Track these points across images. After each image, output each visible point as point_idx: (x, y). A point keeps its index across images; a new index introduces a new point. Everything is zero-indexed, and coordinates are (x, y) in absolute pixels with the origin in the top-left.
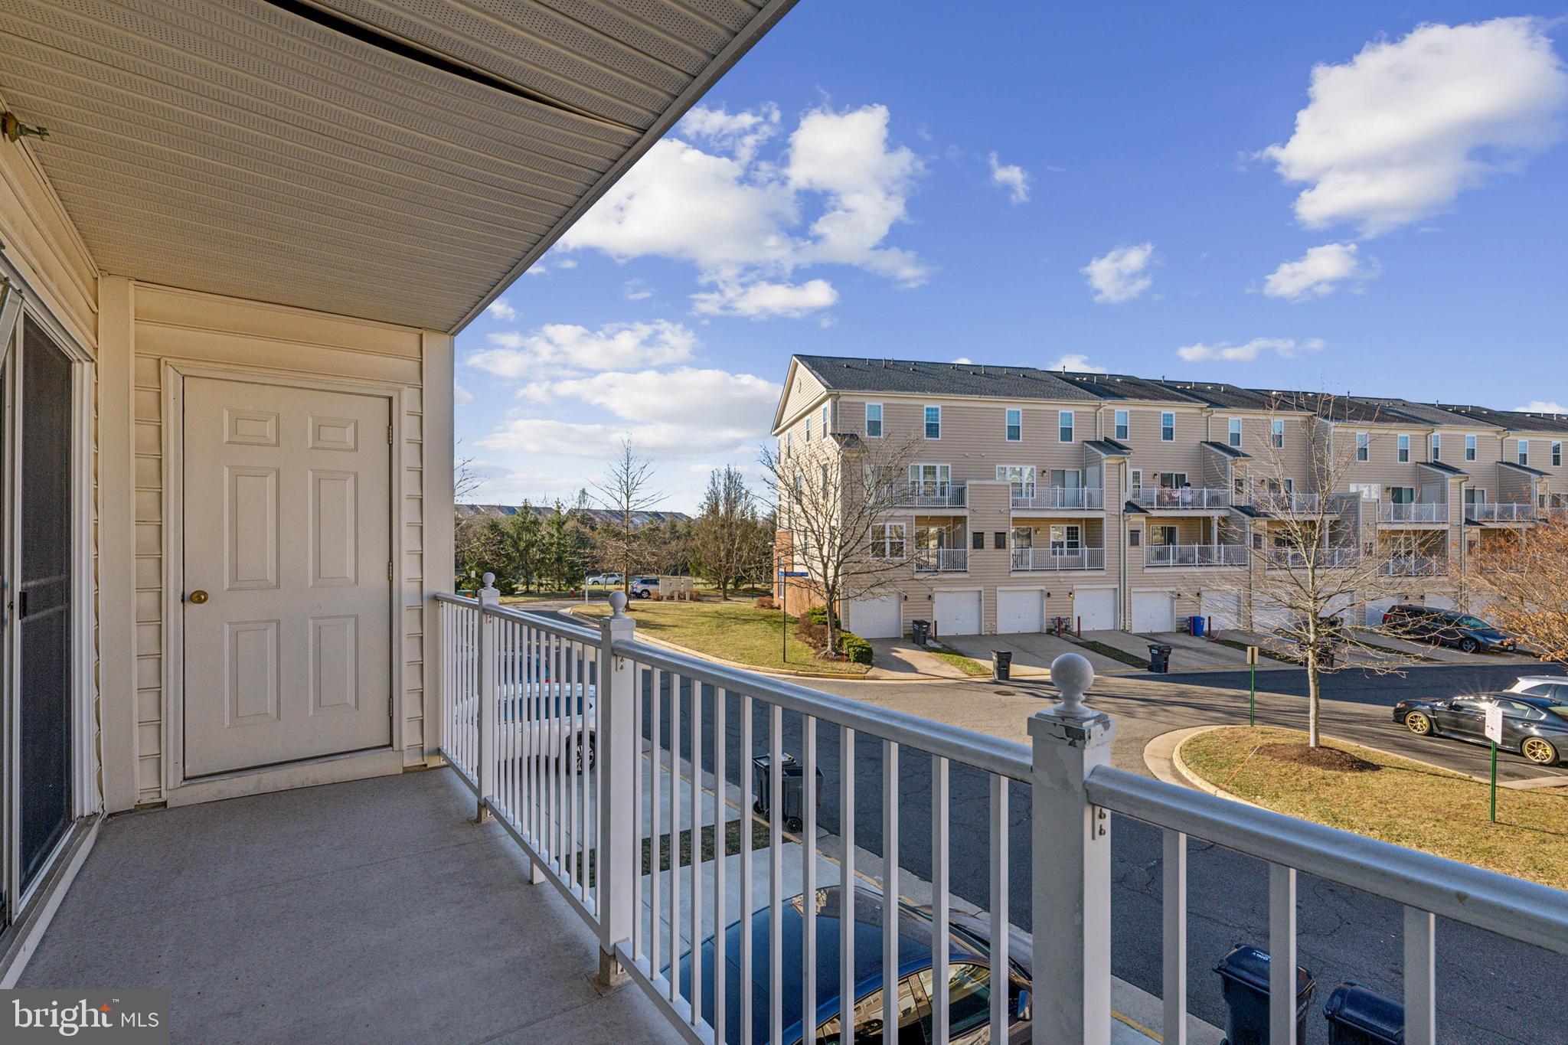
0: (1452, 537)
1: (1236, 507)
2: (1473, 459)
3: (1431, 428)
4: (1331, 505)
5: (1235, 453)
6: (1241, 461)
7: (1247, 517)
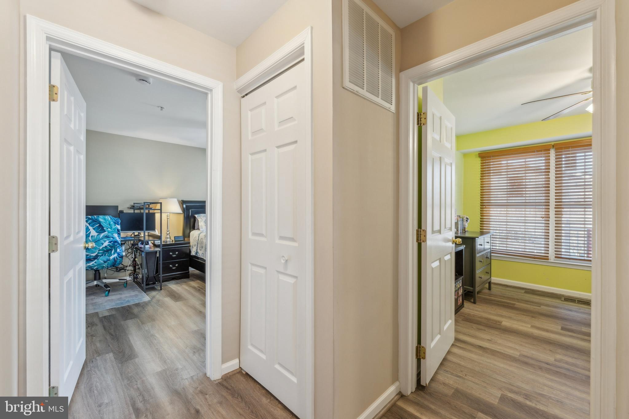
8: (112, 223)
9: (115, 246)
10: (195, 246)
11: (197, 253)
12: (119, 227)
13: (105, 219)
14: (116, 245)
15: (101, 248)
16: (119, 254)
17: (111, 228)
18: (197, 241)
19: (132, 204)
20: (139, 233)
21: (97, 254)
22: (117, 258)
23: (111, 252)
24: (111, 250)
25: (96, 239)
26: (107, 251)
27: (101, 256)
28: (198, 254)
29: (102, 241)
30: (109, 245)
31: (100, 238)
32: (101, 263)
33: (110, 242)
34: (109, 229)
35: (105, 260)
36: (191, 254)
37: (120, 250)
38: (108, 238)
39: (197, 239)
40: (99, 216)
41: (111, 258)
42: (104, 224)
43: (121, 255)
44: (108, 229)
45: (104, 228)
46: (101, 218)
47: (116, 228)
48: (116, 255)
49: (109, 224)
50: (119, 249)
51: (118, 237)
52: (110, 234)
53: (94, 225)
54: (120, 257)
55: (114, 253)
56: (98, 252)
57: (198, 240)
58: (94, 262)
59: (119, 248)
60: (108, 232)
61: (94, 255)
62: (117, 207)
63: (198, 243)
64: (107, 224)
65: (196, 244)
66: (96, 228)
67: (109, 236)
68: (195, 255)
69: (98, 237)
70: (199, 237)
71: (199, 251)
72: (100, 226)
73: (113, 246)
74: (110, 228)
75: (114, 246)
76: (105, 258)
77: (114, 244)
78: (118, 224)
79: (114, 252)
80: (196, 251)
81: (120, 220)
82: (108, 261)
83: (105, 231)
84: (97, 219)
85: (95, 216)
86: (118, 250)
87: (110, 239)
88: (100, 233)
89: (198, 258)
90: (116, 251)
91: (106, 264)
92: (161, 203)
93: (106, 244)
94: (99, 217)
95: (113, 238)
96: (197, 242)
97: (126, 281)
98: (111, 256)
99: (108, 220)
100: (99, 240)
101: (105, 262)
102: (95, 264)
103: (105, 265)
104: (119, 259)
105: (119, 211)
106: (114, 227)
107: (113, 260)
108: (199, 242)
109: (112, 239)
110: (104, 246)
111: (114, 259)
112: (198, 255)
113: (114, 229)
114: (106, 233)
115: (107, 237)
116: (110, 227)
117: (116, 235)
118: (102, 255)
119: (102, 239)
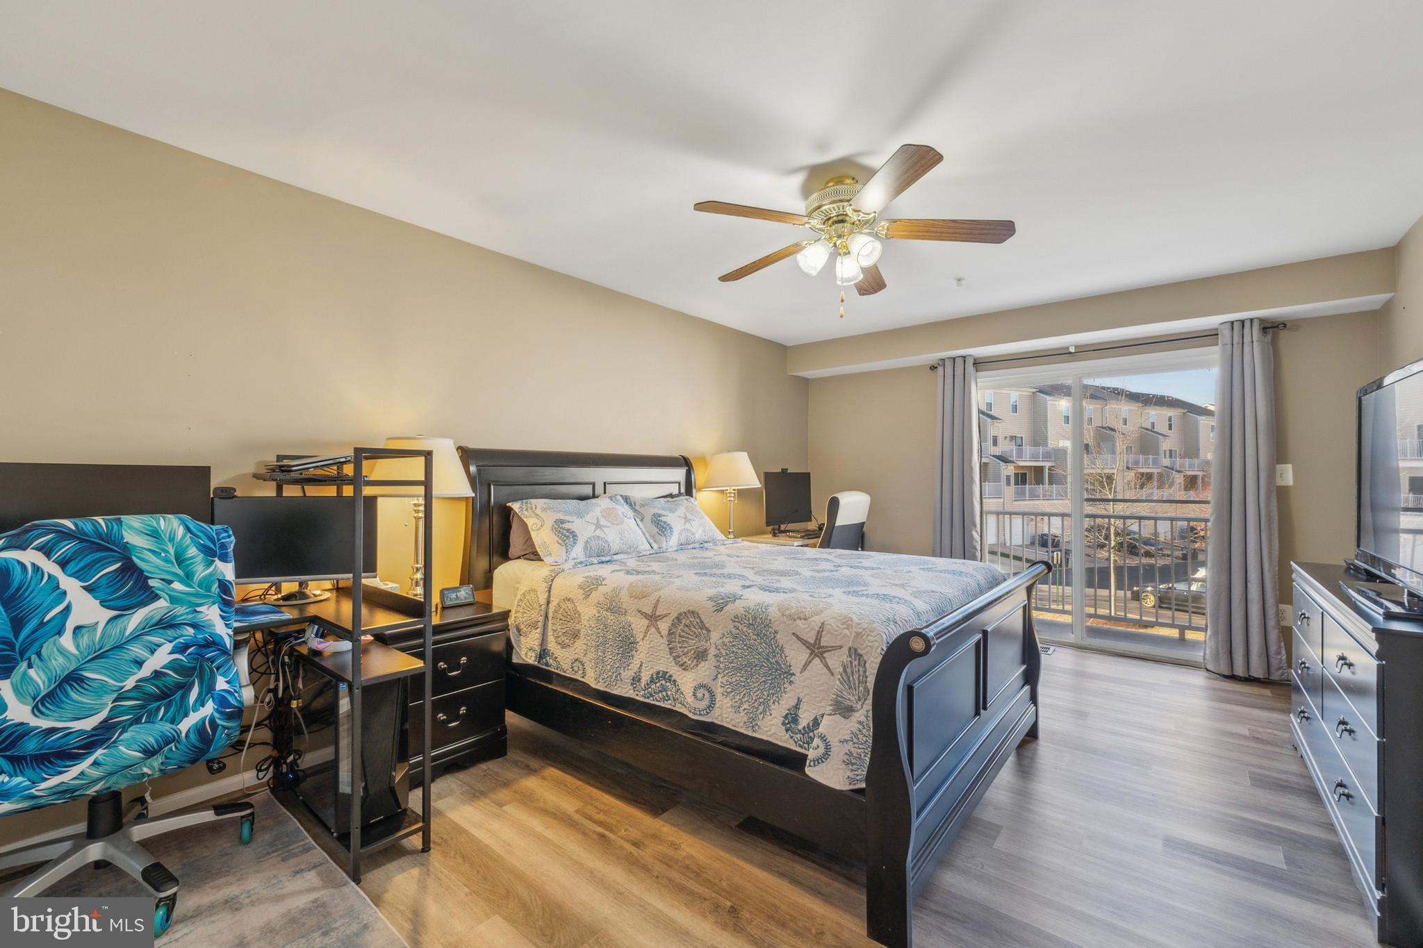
0: (1118, 478)
1: (994, 456)
2: (1126, 425)
3: (1105, 403)
4: (1047, 456)
5: (993, 418)
6: (997, 423)
7: (1002, 464)
8: (193, 551)
9: (206, 665)
10: (534, 625)
11: (543, 654)
12: (227, 570)
13: (154, 534)
14: (208, 659)
15: (130, 683)
16: (222, 702)
17: (188, 577)
18: (543, 607)
19: (271, 459)
20: (301, 584)
21: (105, 721)
22: (213, 722)
23: (184, 697)
24: (185, 688)
25: (102, 637)
26: (165, 695)
27: (131, 725)
28: (551, 661)
29: (137, 650)
30: (174, 665)
31: (128, 633)
32: (126, 763)
33: (182, 649)
34: (177, 586)
35: (152, 740)
36: (515, 660)
37: (228, 682)
38: (171, 632)
39: (542, 600)
40: (123, 517)
41: (185, 725)
42: (148, 562)
43: (233, 702)
44: (170, 582)
45: (151, 583)
46: (130, 527)
47: (211, 574)
48: (209, 708)
49: (180, 559)
50: (223, 675)
51: (223, 618)
52: (180, 610)
53: (90, 566)
54: (229, 717)
55: (201, 702)
56: (111, 710)
57: (548, 603)
58: (90, 760)
59: (222, 670)
60: (174, 600)
61: (88, 724)
62: (203, 473)
63: (546, 617)
64: (166, 560)
65: (541, 619)
66: (104, 581)
67: (174, 617)
68: (536, 663)
69: (115, 630)
70: (549, 591)
71: (552, 646)
72: (129, 569)
73: (194, 669)
74: (181, 581)
75: (201, 667)
76: (147, 734)
77: (199, 657)
78: (224, 558)
79: (200, 694)
80: (538, 649)
81: (233, 538)
82: (167, 742)
83: (156, 597)
84: (107, 538)
85: (100, 519)
86: (221, 684)
87: (179, 632)
88: (125, 608)
89: (548, 676)
90: (209, 688)
91: (156, 762)
92: (428, 455)
93: (162, 658)
94: (120, 522)
95: (194, 626)
96: (543, 613)
97: (248, 812)
98: (186, 715)
99: (172, 540)
100: (118, 647)
101: (149, 753)
102: (95, 773)
103: (151, 767)
104: (225, 728)
105: (215, 489)
106: (201, 572)
107: (192, 736)
108: (555, 611)
109: (191, 631)
110: (146, 671)
111: (200, 730)
112: (547, 664)
113: (205, 584)
114: (162, 604)
115: (166, 624)
116: (180, 572)
117: (212, 614)
118: (137, 721)
119: (135, 637)
